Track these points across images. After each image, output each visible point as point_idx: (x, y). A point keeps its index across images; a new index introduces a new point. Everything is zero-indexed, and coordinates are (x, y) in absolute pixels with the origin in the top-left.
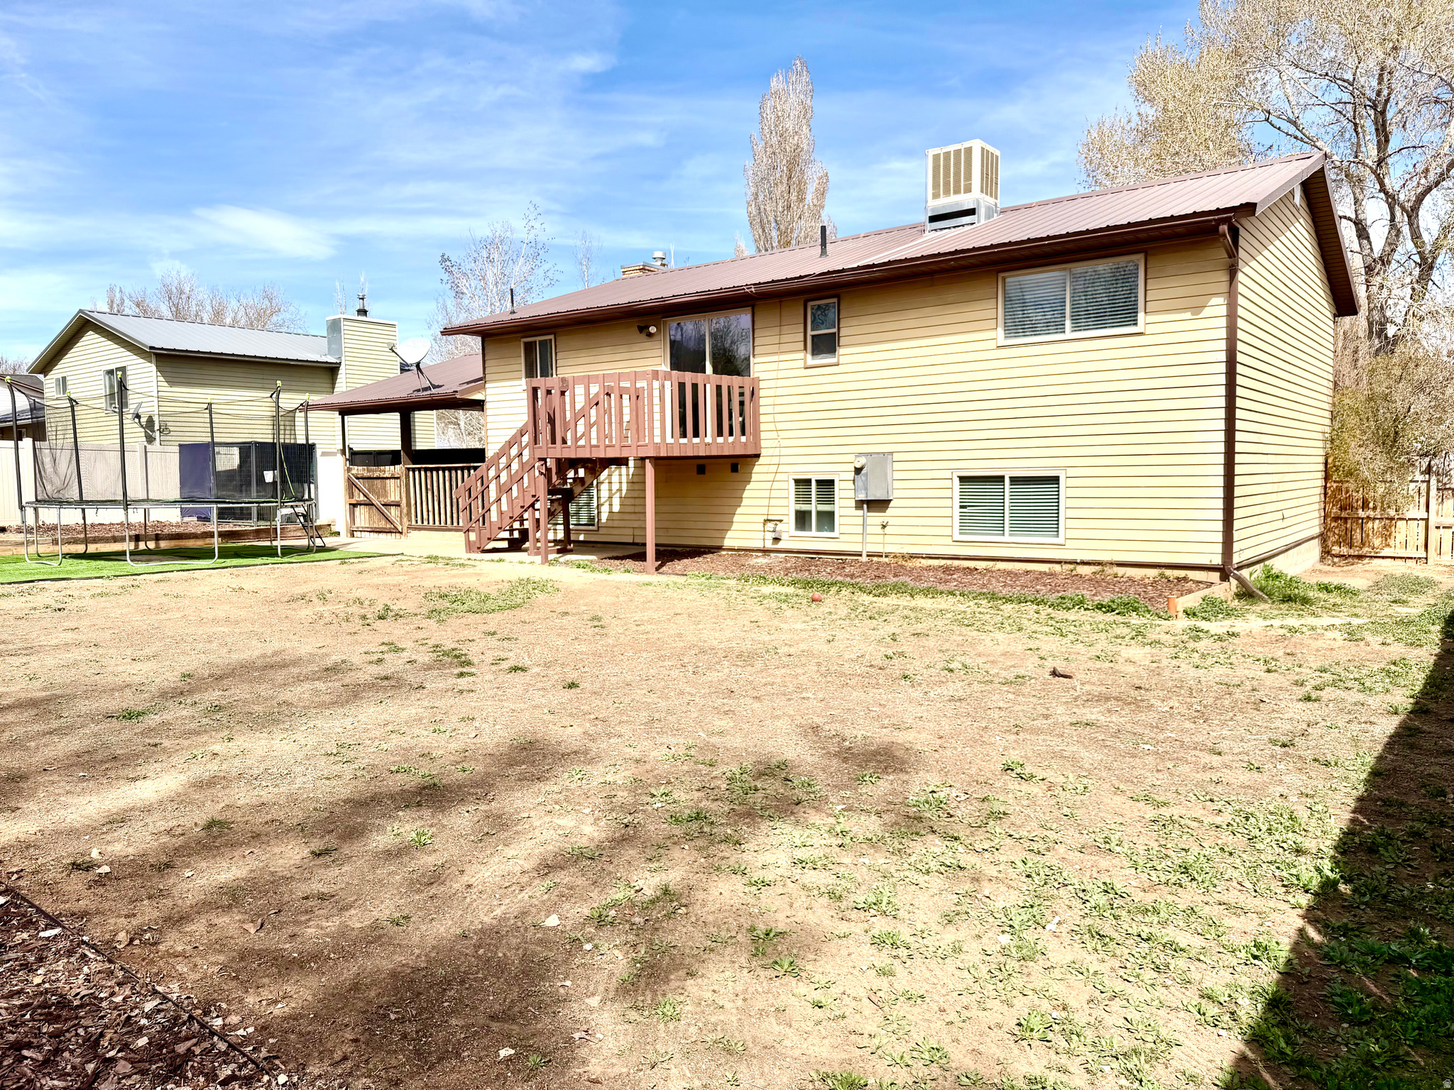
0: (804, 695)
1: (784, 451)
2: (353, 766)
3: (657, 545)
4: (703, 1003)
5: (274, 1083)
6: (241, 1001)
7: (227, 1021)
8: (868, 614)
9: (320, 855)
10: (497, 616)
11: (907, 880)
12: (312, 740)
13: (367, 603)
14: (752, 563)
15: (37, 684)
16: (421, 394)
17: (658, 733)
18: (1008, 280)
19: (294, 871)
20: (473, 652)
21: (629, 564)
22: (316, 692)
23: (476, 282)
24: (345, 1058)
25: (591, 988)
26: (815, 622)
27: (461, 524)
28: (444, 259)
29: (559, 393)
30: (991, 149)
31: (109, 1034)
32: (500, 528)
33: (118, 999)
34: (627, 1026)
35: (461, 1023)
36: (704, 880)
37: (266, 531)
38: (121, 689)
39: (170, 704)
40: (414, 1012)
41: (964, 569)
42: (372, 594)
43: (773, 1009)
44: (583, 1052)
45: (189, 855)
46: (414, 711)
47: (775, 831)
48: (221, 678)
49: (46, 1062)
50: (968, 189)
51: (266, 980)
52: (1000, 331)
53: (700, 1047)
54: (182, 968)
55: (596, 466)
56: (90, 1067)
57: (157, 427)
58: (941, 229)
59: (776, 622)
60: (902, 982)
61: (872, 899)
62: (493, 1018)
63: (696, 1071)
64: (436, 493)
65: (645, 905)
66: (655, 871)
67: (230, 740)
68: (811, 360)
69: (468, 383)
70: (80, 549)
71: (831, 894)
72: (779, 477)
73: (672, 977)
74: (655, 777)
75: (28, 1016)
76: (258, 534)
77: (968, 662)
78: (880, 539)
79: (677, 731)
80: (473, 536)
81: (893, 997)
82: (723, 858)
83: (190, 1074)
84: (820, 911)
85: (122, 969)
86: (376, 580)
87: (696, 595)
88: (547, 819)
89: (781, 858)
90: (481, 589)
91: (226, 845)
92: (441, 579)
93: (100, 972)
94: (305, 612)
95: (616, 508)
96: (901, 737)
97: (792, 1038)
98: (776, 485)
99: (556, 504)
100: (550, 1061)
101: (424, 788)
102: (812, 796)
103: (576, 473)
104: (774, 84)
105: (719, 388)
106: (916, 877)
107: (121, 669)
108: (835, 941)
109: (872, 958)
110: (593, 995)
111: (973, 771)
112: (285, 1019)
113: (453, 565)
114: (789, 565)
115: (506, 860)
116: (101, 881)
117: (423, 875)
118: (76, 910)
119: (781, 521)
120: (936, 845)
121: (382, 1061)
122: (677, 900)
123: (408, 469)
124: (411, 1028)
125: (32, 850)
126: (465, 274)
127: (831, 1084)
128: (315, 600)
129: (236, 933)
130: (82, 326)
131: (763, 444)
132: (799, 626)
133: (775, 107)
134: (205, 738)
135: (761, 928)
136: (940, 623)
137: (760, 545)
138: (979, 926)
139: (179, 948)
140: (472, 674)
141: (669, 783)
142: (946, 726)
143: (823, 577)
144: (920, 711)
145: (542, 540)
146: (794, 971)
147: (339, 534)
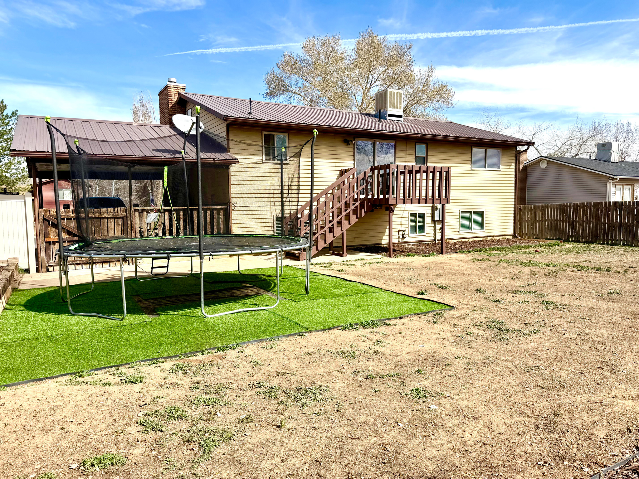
52: (472, 165)
72: (405, 212)
98: (404, 216)
119: (405, 230)
137: (397, 241)
147: (27, 271)
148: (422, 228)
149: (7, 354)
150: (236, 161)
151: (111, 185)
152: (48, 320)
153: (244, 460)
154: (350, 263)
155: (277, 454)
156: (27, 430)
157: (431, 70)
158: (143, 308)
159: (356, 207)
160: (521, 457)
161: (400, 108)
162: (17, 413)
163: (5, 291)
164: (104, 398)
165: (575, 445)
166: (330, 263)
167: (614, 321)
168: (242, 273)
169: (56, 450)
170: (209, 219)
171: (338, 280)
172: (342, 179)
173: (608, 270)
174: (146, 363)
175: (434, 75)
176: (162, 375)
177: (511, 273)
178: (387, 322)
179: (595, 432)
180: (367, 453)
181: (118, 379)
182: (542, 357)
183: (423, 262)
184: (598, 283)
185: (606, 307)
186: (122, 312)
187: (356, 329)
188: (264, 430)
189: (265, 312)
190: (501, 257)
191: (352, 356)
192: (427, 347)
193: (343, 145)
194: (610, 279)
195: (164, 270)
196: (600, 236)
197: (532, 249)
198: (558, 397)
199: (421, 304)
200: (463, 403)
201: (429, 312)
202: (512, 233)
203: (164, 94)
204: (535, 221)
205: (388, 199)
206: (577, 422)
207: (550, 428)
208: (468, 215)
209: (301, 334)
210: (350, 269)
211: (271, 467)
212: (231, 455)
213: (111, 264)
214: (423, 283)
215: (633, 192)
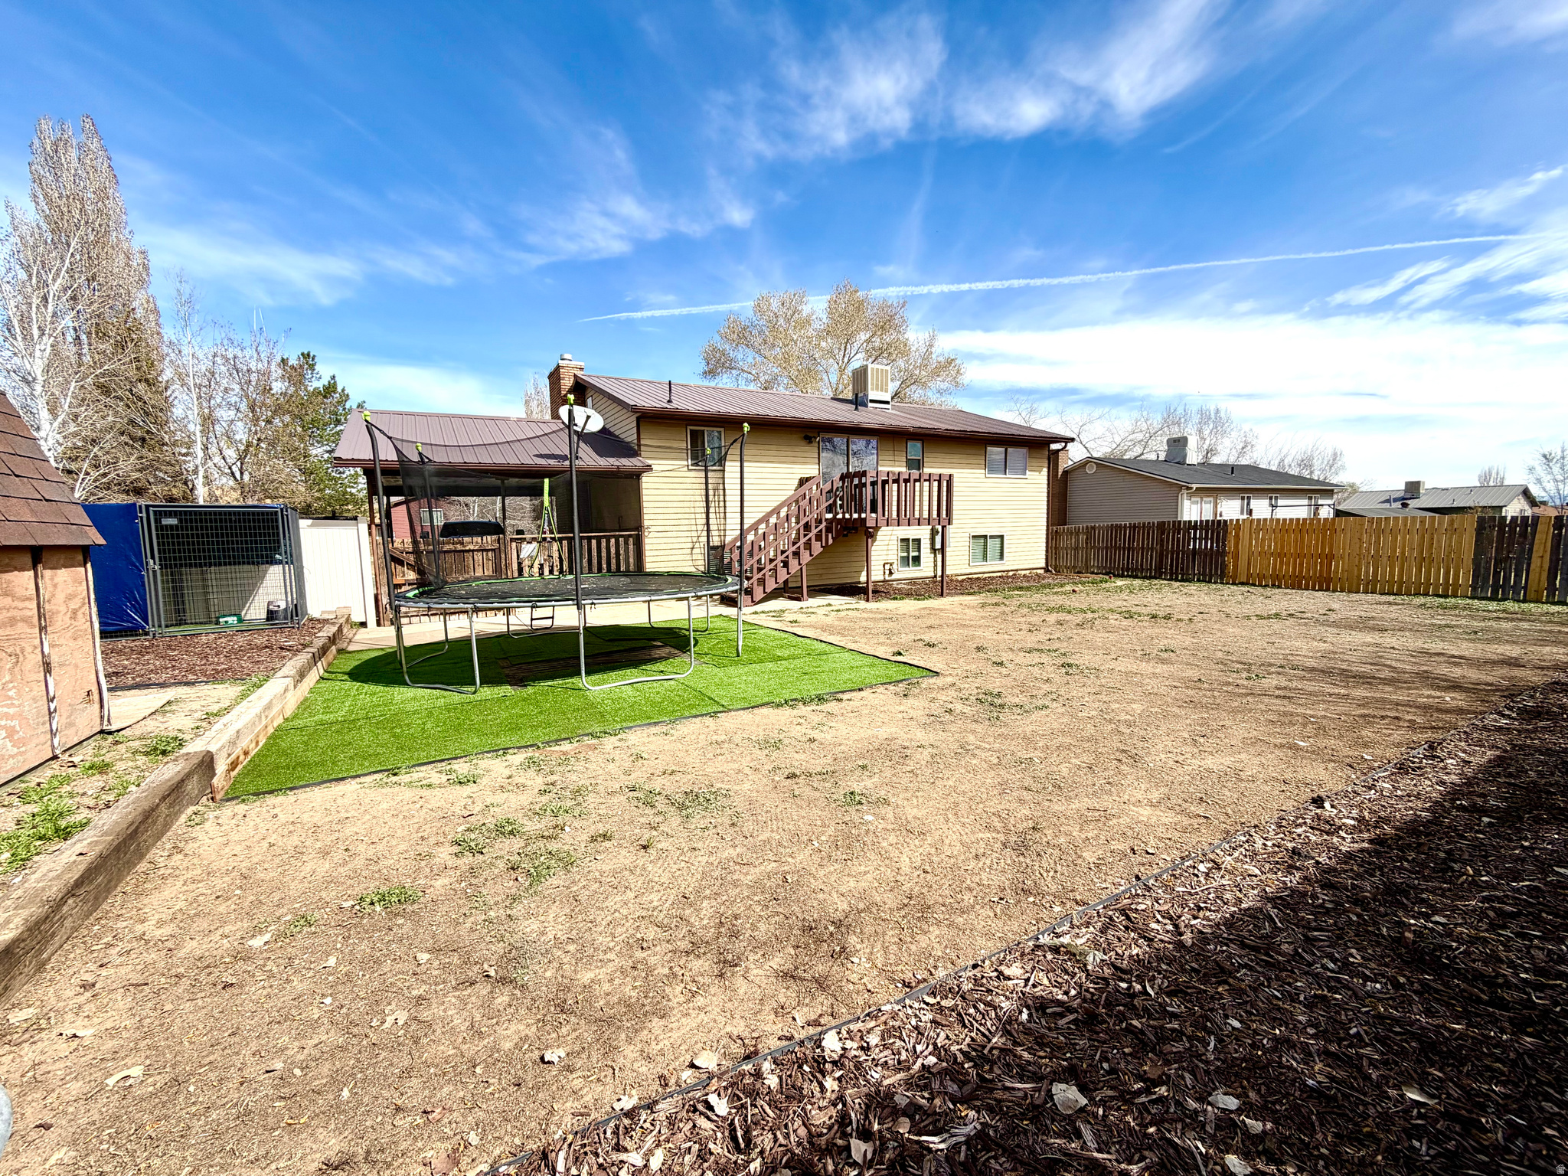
52: (986, 470)
72: (892, 538)
98: (891, 543)
119: (893, 563)
137: (882, 578)
147: (363, 624)
148: (917, 560)
149: (306, 744)
150: (649, 468)
151: (494, 503)
152: (375, 694)
153: (583, 898)
154: (810, 610)
155: (632, 886)
156: (298, 853)
157: (933, 338)
158: (507, 676)
159: (821, 531)
160: (970, 889)
161: (886, 391)
162: (291, 828)
163: (324, 654)
164: (418, 806)
165: (1052, 874)
166: (783, 611)
167: (1155, 690)
168: (655, 626)
169: (330, 881)
170: (613, 550)
171: (787, 635)
172: (801, 491)
173: (1167, 618)
174: (489, 755)
175: (936, 344)
176: (507, 772)
177: (1029, 624)
178: (840, 696)
179: (1084, 854)
180: (757, 885)
181: (444, 778)
182: (1041, 744)
183: (912, 609)
184: (1149, 636)
185: (1151, 670)
186: (474, 683)
187: (793, 707)
188: (623, 852)
189: (672, 682)
190: (1023, 600)
191: (777, 745)
192: (884, 732)
193: (803, 443)
194: (1167, 630)
195: (547, 623)
196: (1166, 569)
197: (1068, 588)
198: (1047, 803)
199: (894, 668)
200: (911, 812)
201: (901, 681)
202: (1043, 565)
203: (555, 377)
204: (1076, 549)
205: (865, 519)
206: (1062, 840)
207: (1022, 847)
208: (982, 540)
209: (713, 715)
210: (808, 619)
211: (618, 906)
212: (568, 888)
213: (480, 613)
214: (906, 638)
215: (1216, 506)
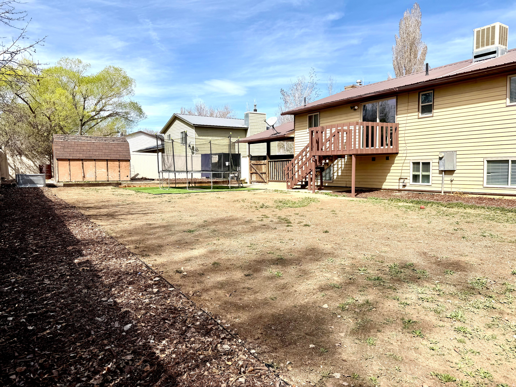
0: (419, 241)
1: (408, 151)
2: (256, 251)
3: (356, 188)
4: (384, 341)
5: (237, 342)
6: (226, 316)
7: (222, 321)
8: (445, 214)
9: (247, 276)
10: (299, 209)
11: (469, 310)
12: (243, 242)
13: (257, 203)
14: (394, 195)
15: (165, 221)
16: (273, 136)
17: (360, 250)
18: (512, 78)
19: (240, 280)
20: (291, 219)
21: (344, 194)
22: (243, 228)
23: (292, 98)
24: (258, 338)
25: (341, 330)
26: (422, 216)
27: (285, 180)
28: (282, 91)
29: (321, 132)
30: (504, 26)
31: (189, 320)
32: (298, 181)
33: (191, 310)
34: (355, 344)
35: (296, 334)
36: (382, 300)
37: (226, 181)
38: (187, 224)
39: (201, 229)
40: (280, 328)
41: (489, 199)
42: (258, 201)
43: (413, 348)
44: (340, 350)
45: (209, 272)
46: (273, 236)
47: (410, 287)
48: (215, 223)
49: (172, 325)
50: (493, 43)
51: (233, 311)
52: (508, 100)
53: (384, 356)
54: (208, 304)
55: (333, 158)
56: (184, 328)
57: (195, 149)
58: (480, 61)
59: (405, 216)
60: (469, 345)
61: (454, 314)
62: (307, 334)
63: (383, 364)
64: (277, 169)
65: (359, 306)
66: (363, 295)
67: (219, 240)
68: (420, 115)
69: (289, 131)
70: (174, 186)
71: (436, 311)
72: (406, 161)
73: (372, 331)
74: (360, 264)
75: (166, 311)
76: (223, 182)
77: (492, 233)
78: (450, 186)
79: (367, 250)
80: (289, 184)
81: (466, 351)
82: (389, 294)
83: (212, 335)
84: (431, 317)
85: (191, 302)
86: (259, 196)
87: (372, 205)
88: (321, 273)
89: (414, 297)
90: (293, 200)
91: (219, 270)
92: (280, 197)
93: (185, 302)
94: (238, 205)
95: (340, 174)
96: (463, 259)
97: (421, 359)
98: (405, 165)
99: (318, 173)
100: (328, 351)
101: (279, 259)
102: (425, 277)
103: (326, 161)
104: (405, 14)
105: (382, 128)
106: (473, 309)
107: (187, 218)
108: (438, 328)
109: (455, 336)
110: (342, 332)
111: (497, 273)
112: (239, 323)
113: (283, 193)
114: (409, 196)
115: (307, 284)
116: (184, 276)
117: (280, 286)
118: (178, 284)
119: (406, 179)
120: (482, 299)
121: (270, 341)
122: (372, 306)
123: (269, 161)
124: (279, 333)
125: (165, 266)
126: (288, 95)
127: (440, 377)
128: (241, 201)
129: (223, 296)
130: (175, 118)
131: (400, 149)
132: (415, 217)
133: (405, 23)
134: (212, 239)
135: (406, 319)
136: (478, 219)
137: (397, 188)
138: (504, 331)
139: (207, 298)
140: (292, 226)
141: (365, 267)
142: (484, 256)
143: (425, 200)
144: (471, 250)
145: (313, 186)
146: (421, 336)
148: (426, 178)
